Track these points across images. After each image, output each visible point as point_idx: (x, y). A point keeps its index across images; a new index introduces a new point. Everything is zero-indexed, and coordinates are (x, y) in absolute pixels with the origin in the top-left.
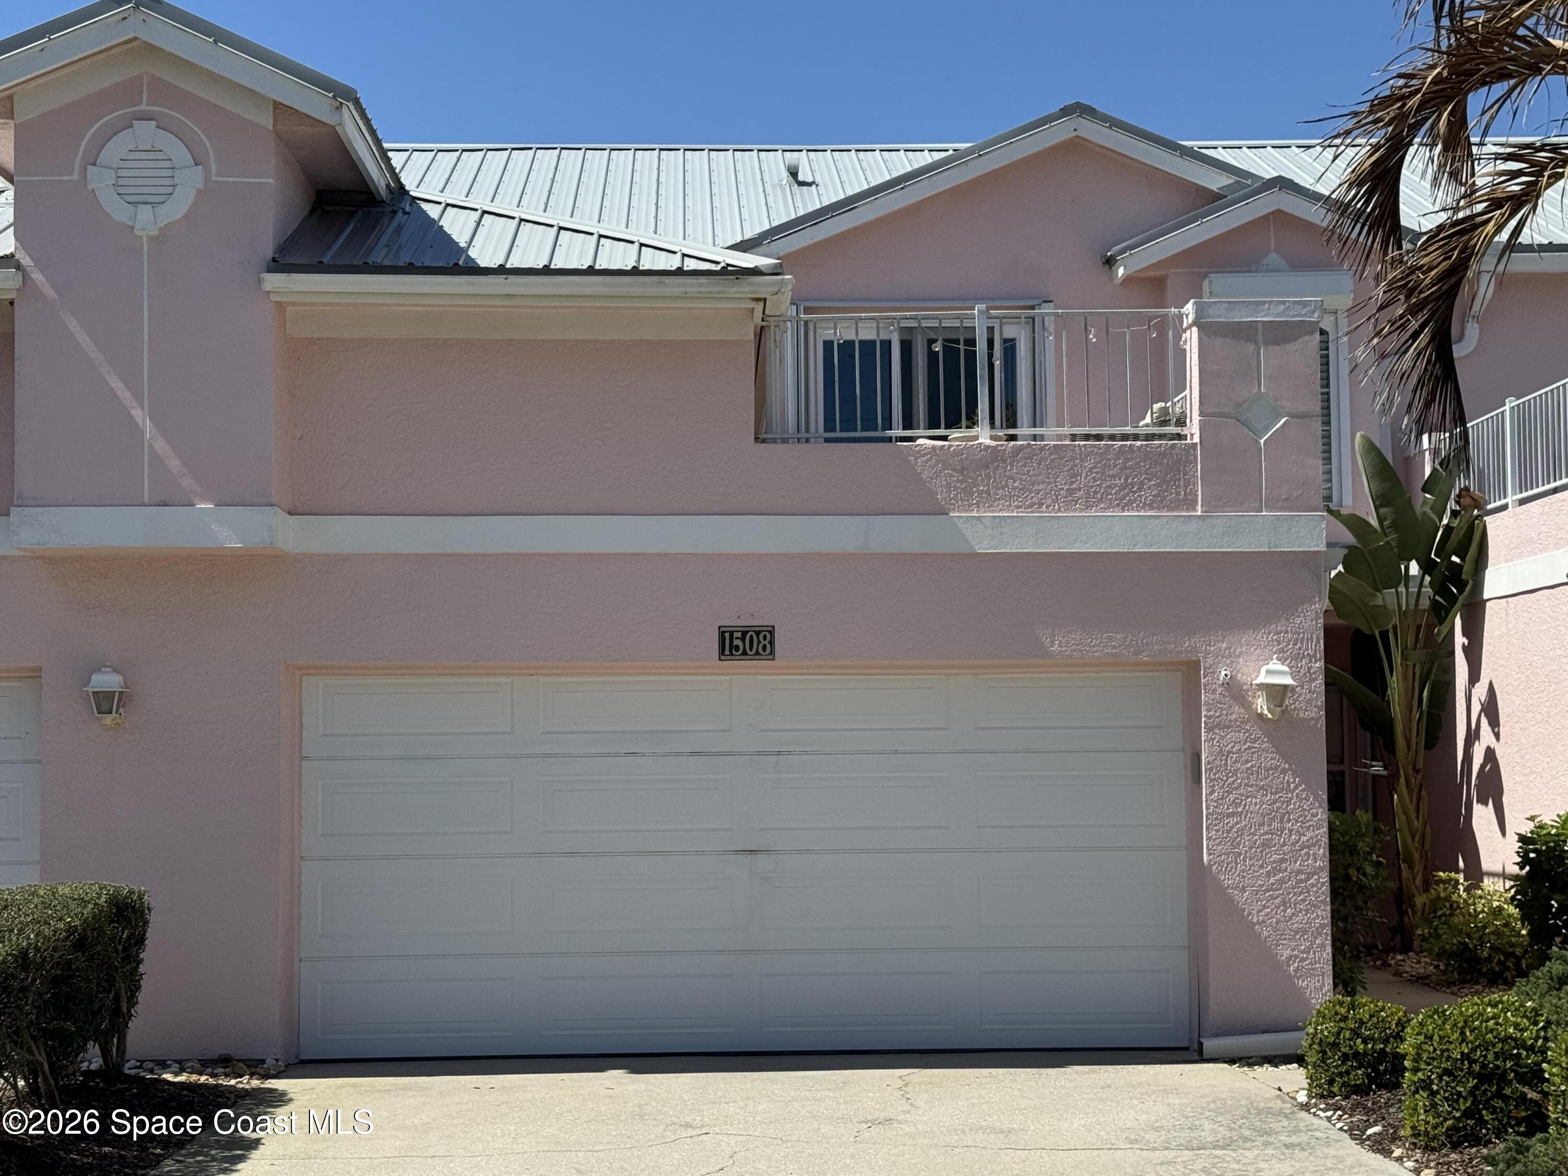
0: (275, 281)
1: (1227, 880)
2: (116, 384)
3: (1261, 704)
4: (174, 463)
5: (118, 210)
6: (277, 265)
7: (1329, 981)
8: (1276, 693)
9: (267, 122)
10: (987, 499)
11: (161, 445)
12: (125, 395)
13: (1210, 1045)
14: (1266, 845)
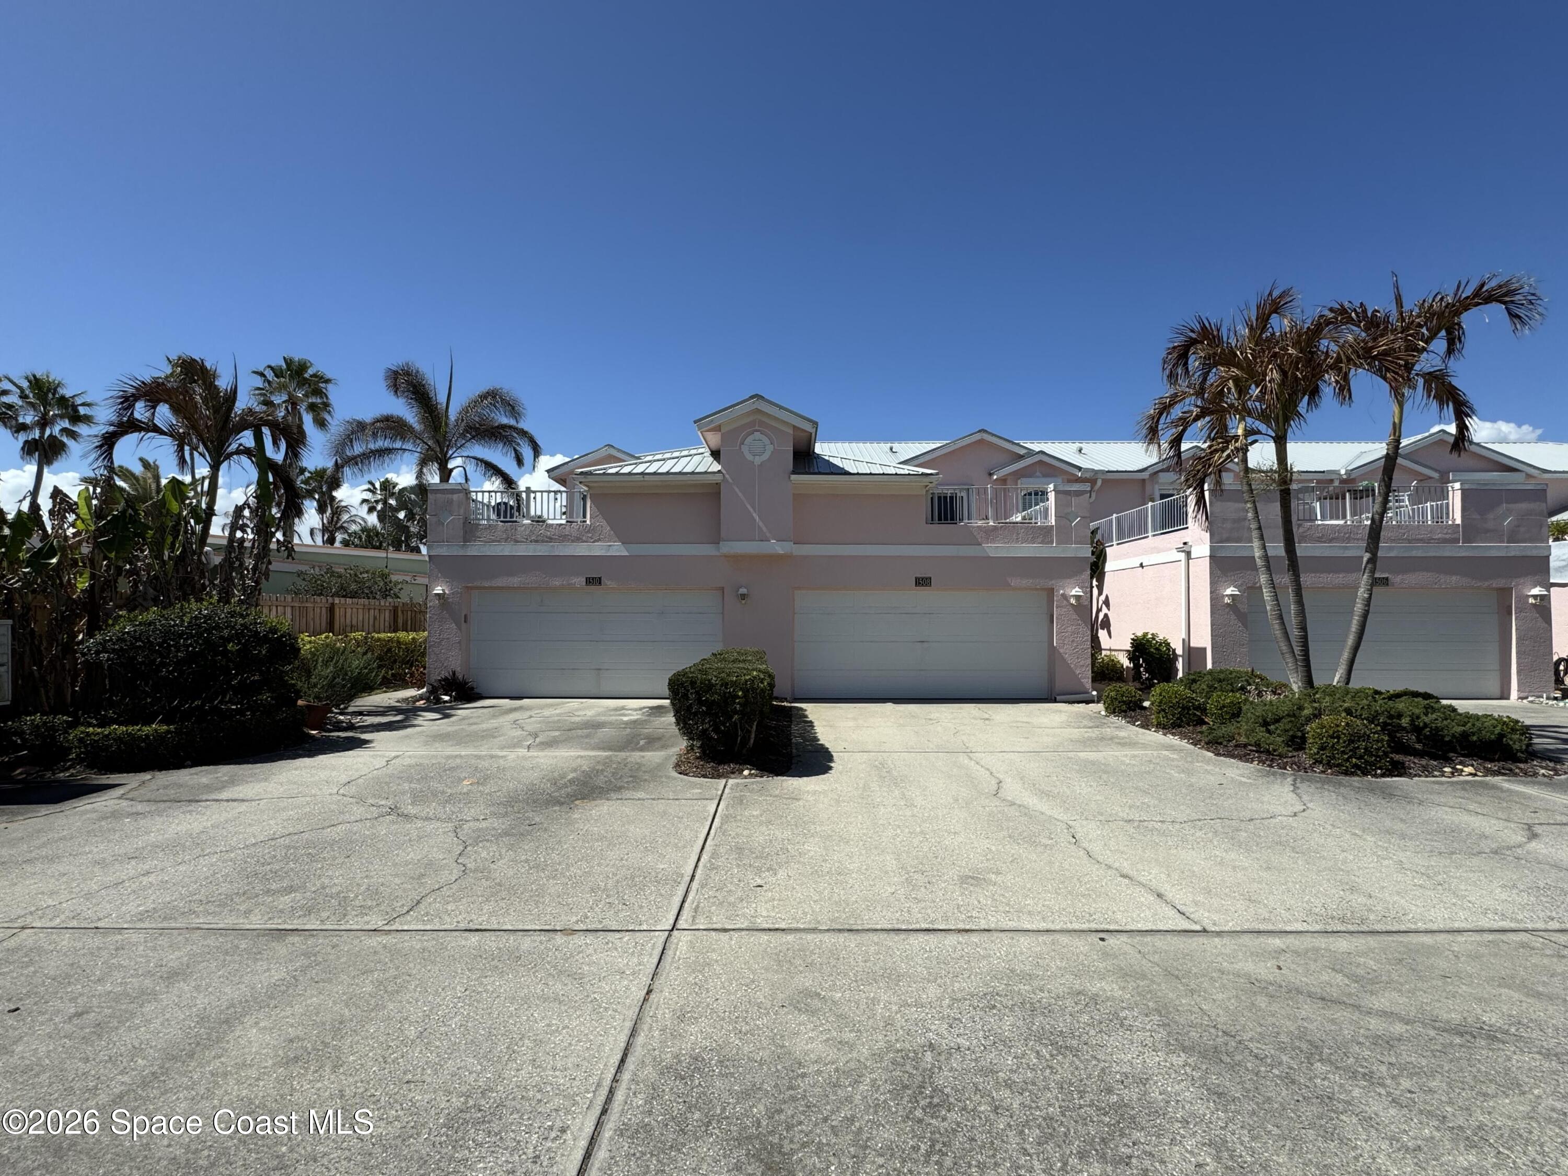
0: (793, 477)
1: (1061, 651)
2: (749, 507)
3: (1073, 601)
4: (764, 529)
5: (749, 457)
6: (794, 473)
7: (1090, 680)
8: (1078, 597)
9: (791, 432)
10: (993, 541)
11: (761, 524)
12: (751, 510)
13: (1058, 698)
14: (1073, 641)
